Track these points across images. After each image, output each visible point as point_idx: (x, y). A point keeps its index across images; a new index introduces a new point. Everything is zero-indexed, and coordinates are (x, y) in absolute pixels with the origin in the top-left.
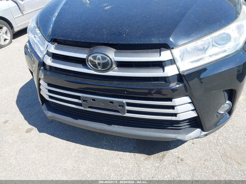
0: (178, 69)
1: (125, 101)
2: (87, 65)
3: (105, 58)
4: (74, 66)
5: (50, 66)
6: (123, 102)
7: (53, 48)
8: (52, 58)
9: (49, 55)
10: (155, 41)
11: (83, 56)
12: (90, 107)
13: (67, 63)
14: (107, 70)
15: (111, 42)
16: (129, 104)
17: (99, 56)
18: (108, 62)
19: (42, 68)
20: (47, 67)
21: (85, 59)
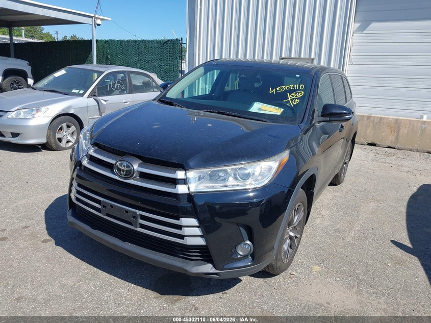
0: (189, 189)
1: (139, 212)
2: (113, 171)
3: (129, 167)
4: (103, 170)
5: (85, 167)
6: (136, 213)
7: (92, 151)
8: (89, 160)
9: (87, 157)
10: (174, 161)
11: (113, 162)
12: (108, 215)
13: (99, 166)
14: (128, 178)
15: (139, 154)
16: (143, 218)
17: (125, 164)
18: (131, 170)
19: (78, 168)
20: (83, 168)
21: (113, 164)
